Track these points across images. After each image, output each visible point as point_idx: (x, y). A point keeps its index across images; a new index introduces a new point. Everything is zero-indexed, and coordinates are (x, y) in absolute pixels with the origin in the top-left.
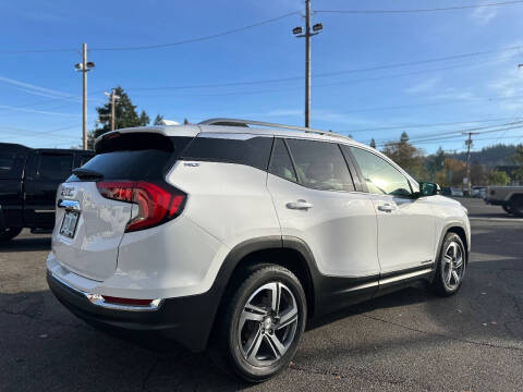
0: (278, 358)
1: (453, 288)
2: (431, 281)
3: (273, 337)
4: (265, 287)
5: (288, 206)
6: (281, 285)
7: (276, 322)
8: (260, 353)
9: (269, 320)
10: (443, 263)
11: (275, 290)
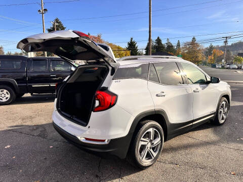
0: (153, 158)
1: (222, 122)
2: (213, 120)
3: (151, 150)
4: (148, 131)
5: (157, 95)
6: (154, 129)
7: (152, 144)
8: (146, 157)
9: (150, 144)
10: (219, 111)
11: (152, 132)
